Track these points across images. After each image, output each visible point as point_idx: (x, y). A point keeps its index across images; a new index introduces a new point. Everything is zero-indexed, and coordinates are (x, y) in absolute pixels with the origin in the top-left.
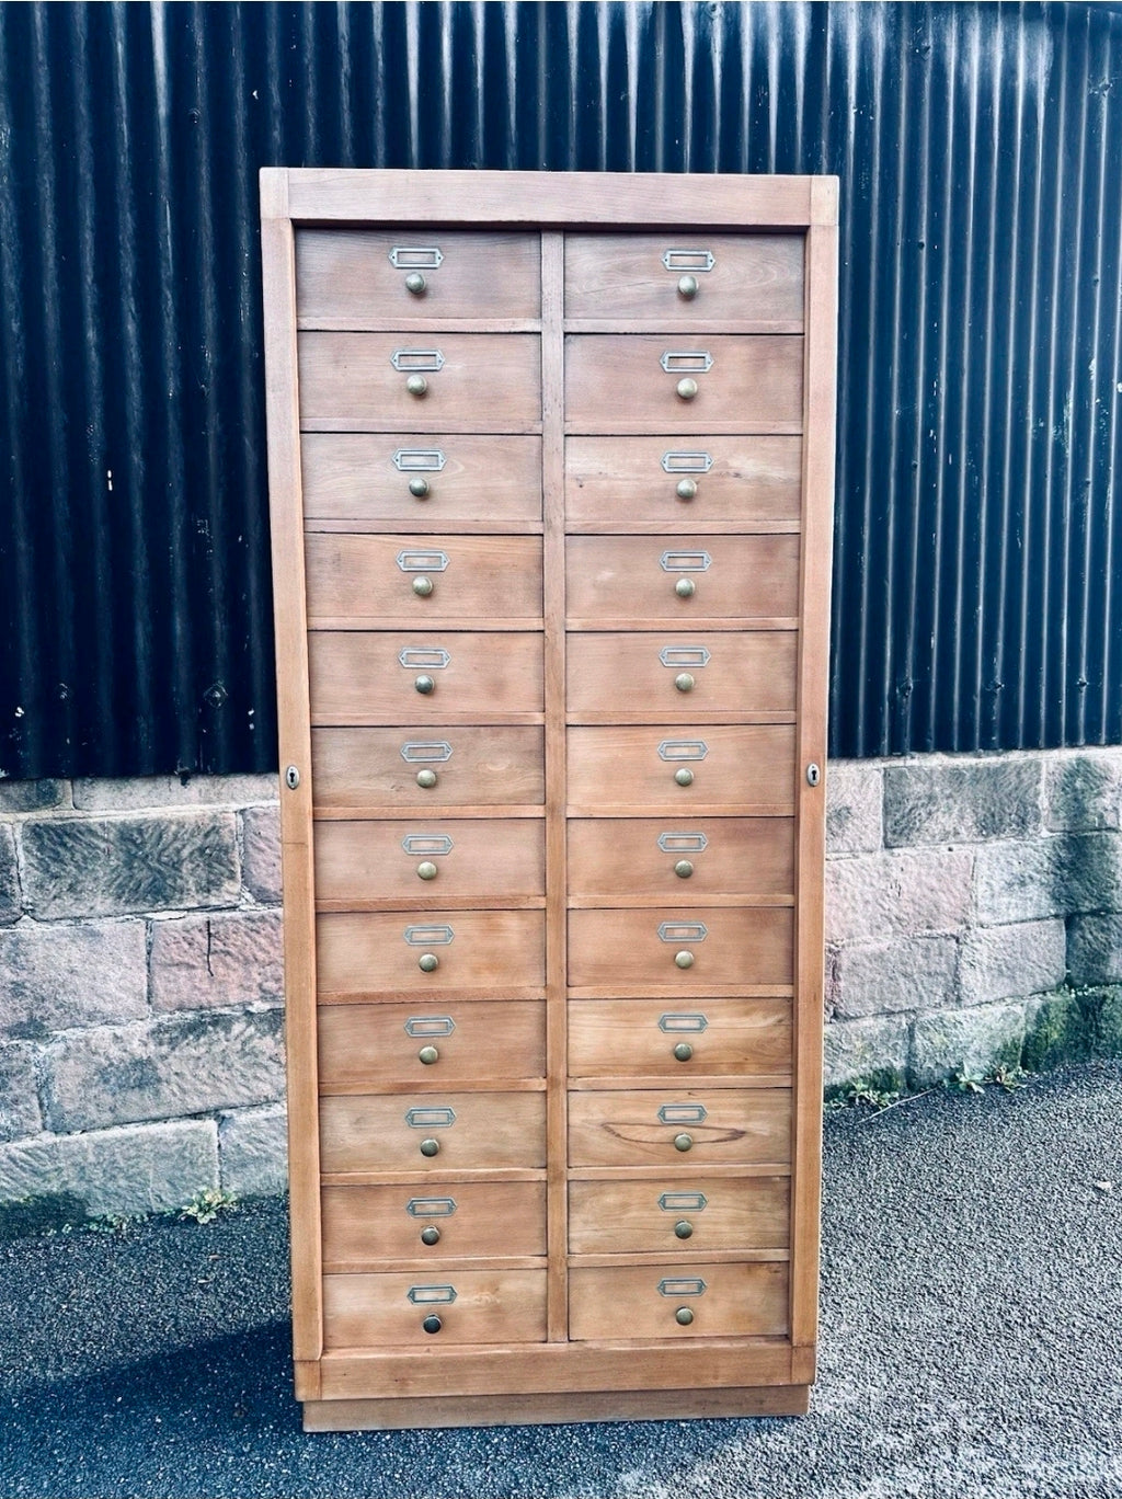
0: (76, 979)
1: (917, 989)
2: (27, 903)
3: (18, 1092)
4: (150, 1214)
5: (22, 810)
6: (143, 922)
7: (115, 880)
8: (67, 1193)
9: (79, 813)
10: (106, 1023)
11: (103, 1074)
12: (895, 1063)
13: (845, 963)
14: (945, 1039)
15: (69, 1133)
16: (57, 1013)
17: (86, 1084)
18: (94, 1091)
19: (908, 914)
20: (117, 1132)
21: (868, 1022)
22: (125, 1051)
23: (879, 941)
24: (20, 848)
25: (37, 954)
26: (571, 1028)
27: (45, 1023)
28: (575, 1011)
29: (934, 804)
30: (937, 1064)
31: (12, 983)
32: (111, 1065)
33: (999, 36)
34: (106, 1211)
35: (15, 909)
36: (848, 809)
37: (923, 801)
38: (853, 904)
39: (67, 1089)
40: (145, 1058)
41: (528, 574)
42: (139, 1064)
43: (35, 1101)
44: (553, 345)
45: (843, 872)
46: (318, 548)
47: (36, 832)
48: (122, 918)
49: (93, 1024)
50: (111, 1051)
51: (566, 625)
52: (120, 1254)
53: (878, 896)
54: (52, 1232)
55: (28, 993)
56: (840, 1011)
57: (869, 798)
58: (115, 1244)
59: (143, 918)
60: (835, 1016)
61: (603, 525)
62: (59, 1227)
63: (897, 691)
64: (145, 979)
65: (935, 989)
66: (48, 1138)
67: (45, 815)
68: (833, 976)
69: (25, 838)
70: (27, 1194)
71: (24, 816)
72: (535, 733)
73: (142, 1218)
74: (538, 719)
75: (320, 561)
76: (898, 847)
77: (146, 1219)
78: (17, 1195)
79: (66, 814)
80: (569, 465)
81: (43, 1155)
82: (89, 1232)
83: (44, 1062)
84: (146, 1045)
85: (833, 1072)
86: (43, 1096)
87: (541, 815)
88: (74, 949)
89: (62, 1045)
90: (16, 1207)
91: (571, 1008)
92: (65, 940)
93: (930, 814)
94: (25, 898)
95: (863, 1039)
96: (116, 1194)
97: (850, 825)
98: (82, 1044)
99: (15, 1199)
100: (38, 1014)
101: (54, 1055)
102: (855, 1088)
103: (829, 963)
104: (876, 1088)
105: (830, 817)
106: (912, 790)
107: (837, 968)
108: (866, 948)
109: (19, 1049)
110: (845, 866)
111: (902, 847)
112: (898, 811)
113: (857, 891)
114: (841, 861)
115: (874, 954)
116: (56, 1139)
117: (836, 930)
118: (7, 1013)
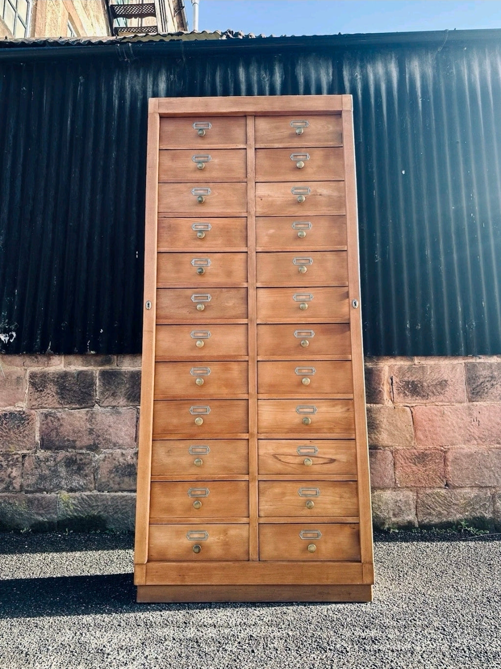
0: (111, 430)
1: (494, 475)
2: (98, 399)
3: (87, 471)
4: (129, 531)
5: (100, 366)
6: (136, 410)
7: (128, 392)
8: (100, 516)
9: (118, 368)
10: (120, 448)
11: (117, 468)
12: (486, 515)
13: (450, 456)
15: (103, 491)
16: (103, 442)
17: (111, 472)
18: (113, 475)
19: (484, 435)
20: (120, 494)
21: (467, 490)
22: (125, 460)
23: (469, 448)
24: (97, 379)
25: (99, 418)
26: (259, 412)
27: (99, 446)
28: (261, 405)
29: (495, 380)
31: (89, 429)
32: (120, 465)
33: (487, 62)
34: (113, 527)
35: (93, 401)
36: (446, 381)
37: (487, 379)
38: (453, 428)
39: (103, 474)
40: (132, 463)
41: (241, 231)
42: (130, 466)
43: (92, 476)
44: (251, 153)
45: (446, 412)
46: (163, 223)
47: (103, 374)
48: (128, 408)
49: (115, 448)
50: (120, 459)
51: (256, 249)
52: (113, 540)
53: (467, 425)
54: (93, 531)
55: (94, 433)
56: (450, 482)
57: (457, 377)
58: (112, 538)
59: (136, 408)
60: (447, 485)
61: (270, 213)
62: (96, 530)
63: (467, 326)
64: (135, 432)
66: (95, 492)
67: (107, 367)
68: (444, 463)
69: (99, 375)
70: (86, 514)
72: (244, 290)
73: (126, 532)
74: (245, 285)
75: (164, 227)
76: (476, 401)
77: (127, 532)
78: (82, 514)
79: (114, 368)
80: (257, 193)
82: (106, 533)
83: (97, 461)
84: (133, 458)
85: (448, 514)
86: (95, 474)
87: (247, 323)
88: (111, 418)
89: (104, 455)
90: (82, 519)
91: (259, 403)
92: (109, 414)
93: (493, 385)
94: (97, 397)
95: (465, 499)
96: (117, 520)
97: (447, 389)
98: (110, 455)
99: (82, 516)
100: (97, 441)
101: (101, 459)
102: (461, 525)
103: (441, 457)
104: (475, 527)
105: (436, 384)
106: (480, 373)
107: (445, 460)
108: (462, 450)
109: (89, 455)
110: (447, 409)
111: (478, 401)
112: (474, 383)
113: (454, 422)
114: (444, 407)
115: (466, 454)
116: (99, 493)
117: (444, 441)
118: (86, 440)
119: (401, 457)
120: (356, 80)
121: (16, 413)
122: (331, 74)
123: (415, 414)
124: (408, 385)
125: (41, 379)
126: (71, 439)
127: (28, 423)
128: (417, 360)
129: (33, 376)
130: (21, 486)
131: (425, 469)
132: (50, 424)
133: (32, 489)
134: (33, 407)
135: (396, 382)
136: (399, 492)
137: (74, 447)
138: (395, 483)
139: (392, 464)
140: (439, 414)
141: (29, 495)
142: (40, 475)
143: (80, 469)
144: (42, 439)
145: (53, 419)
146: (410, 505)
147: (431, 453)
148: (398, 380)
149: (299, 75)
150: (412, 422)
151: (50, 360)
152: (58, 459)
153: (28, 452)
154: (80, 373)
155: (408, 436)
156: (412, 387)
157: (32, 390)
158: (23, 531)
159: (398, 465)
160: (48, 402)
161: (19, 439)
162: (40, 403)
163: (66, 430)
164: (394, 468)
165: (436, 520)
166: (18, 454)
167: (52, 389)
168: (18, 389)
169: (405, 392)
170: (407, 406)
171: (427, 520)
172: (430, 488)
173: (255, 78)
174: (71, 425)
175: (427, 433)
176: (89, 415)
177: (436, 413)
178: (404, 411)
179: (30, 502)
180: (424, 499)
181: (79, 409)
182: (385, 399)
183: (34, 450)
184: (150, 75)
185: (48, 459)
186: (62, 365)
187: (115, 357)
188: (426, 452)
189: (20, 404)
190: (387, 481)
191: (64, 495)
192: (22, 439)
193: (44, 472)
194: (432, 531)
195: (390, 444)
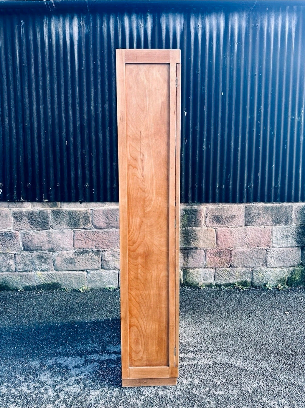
0: (60, 241)
1: (254, 262)
2: (52, 226)
3: (49, 262)
4: (73, 289)
5: (51, 207)
6: (73, 231)
7: (68, 222)
8: (58, 283)
9: (61, 209)
10: (65, 250)
11: (65, 260)
12: (248, 280)
13: (233, 254)
14: (262, 275)
15: (59, 271)
16: (57, 247)
17: (62, 262)
18: (63, 263)
19: (252, 243)
20: (67, 272)
21: (240, 268)
22: (69, 256)
23: (243, 249)
24: (50, 214)
25: (53, 236)
27: (54, 249)
29: (260, 215)
30: (260, 281)
31: (48, 241)
32: (66, 258)
33: (280, 18)
34: (65, 287)
35: (49, 226)
36: (234, 215)
37: (256, 214)
38: (236, 239)
39: (58, 262)
42: (72, 259)
43: (52, 264)
45: (233, 231)
47: (53, 212)
48: (69, 230)
49: (63, 250)
50: (66, 256)
52: (65, 295)
53: (243, 237)
54: (55, 290)
55: (51, 243)
57: (241, 213)
58: (65, 294)
60: (231, 266)
62: (56, 289)
63: (248, 187)
64: (73, 242)
65: (259, 262)
66: (55, 271)
67: (55, 209)
68: (230, 256)
70: (51, 282)
71: (51, 209)
76: (249, 226)
77: (72, 290)
78: (49, 282)
79: (59, 209)
81: (54, 275)
82: (61, 291)
83: (54, 257)
84: (73, 255)
85: (230, 280)
86: (54, 263)
88: (60, 235)
90: (49, 284)
92: (58, 233)
93: (258, 218)
94: (51, 224)
95: (238, 273)
96: (67, 284)
97: (235, 220)
98: (61, 254)
99: (49, 283)
100: (53, 247)
101: (56, 255)
102: (235, 284)
103: (229, 253)
104: (242, 285)
105: (229, 217)
106: (253, 212)
107: (231, 254)
108: (239, 250)
109: (50, 254)
110: (233, 230)
111: (250, 226)
112: (249, 217)
113: (237, 236)
114: (232, 228)
115: (241, 252)
116: (56, 272)
117: (231, 245)
118: (47, 246)
119: (208, 253)
120: (198, 29)
121: (8, 232)
122: (183, 24)
123: (218, 232)
124: (215, 218)
125: (19, 215)
126: (39, 246)
127: (15, 238)
128: (220, 205)
129: (14, 213)
130: (16, 269)
131: (220, 258)
132: (27, 238)
133: (21, 271)
134: (17, 230)
135: (209, 216)
136: (207, 269)
137: (42, 250)
138: (205, 265)
139: (204, 256)
140: (229, 232)
141: (20, 273)
142: (24, 264)
143: (45, 260)
144: (24, 246)
145: (28, 236)
146: (211, 275)
147: (224, 251)
148: (210, 215)
149: (163, 23)
150: (215, 236)
151: (23, 204)
152: (33, 256)
153: (17, 252)
154: (40, 211)
155: (213, 243)
156: (217, 218)
157: (15, 220)
158: (19, 290)
159: (207, 257)
160: (24, 227)
161: (11, 246)
162: (20, 227)
163: (36, 241)
164: (205, 258)
165: (224, 282)
166: (11, 253)
167: (26, 220)
168: (7, 220)
169: (213, 222)
170: (213, 228)
171: (220, 282)
172: (222, 267)
173: (134, 25)
174: (38, 238)
175: (223, 241)
176: (48, 233)
177: (228, 232)
178: (211, 230)
179: (21, 276)
180: (219, 272)
181: (41, 230)
182: (203, 225)
183: (20, 251)
184: (67, 21)
185: (28, 256)
186: (30, 207)
187: (59, 203)
188: (221, 250)
189: (10, 228)
190: (201, 264)
191: (39, 273)
192: (13, 246)
193: (27, 262)
194: (221, 287)
195: (204, 247)
